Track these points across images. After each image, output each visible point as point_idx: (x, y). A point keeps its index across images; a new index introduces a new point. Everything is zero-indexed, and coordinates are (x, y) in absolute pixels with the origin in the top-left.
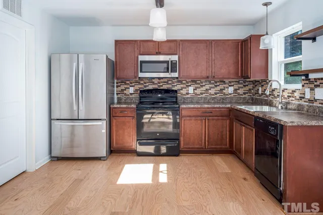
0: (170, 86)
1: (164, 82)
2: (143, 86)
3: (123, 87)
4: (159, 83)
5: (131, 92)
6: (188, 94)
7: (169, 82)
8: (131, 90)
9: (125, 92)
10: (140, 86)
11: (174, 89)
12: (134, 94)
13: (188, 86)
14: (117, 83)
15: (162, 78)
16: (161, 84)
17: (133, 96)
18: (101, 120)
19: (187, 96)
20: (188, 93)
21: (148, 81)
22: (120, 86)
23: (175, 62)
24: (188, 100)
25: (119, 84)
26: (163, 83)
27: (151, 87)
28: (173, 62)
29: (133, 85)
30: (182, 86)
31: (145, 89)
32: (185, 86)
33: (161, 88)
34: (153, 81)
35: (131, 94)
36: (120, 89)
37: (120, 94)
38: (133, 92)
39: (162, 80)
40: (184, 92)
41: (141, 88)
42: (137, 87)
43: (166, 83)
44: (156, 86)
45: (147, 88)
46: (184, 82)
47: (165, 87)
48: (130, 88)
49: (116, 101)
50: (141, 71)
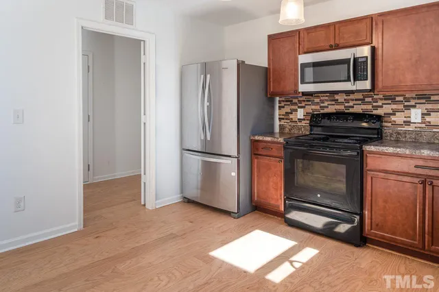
0: (370, 107)
1: (356, 100)
2: (318, 107)
3: (287, 109)
4: (347, 101)
5: (299, 117)
6: (408, 123)
7: (367, 100)
8: (300, 113)
9: (291, 116)
10: (313, 107)
11: (375, 112)
12: (304, 120)
13: (408, 108)
14: (280, 102)
15: (352, 92)
16: (351, 104)
17: (303, 123)
18: (230, 156)
19: (407, 128)
20: (410, 122)
21: (327, 98)
22: (284, 107)
23: (364, 60)
24: (408, 136)
25: (282, 104)
26: (355, 102)
27: (332, 109)
28: (360, 60)
29: (303, 104)
30: (394, 107)
31: (322, 111)
32: (401, 107)
33: (351, 110)
34: (337, 97)
35: (300, 120)
36: (284, 111)
37: (283, 119)
38: (302, 117)
39: (352, 97)
40: (399, 118)
41: (316, 110)
42: (310, 109)
43: (360, 102)
44: (341, 108)
45: (326, 111)
46: (398, 99)
47: (358, 109)
48: (299, 110)
49: (277, 130)
50: (303, 82)
